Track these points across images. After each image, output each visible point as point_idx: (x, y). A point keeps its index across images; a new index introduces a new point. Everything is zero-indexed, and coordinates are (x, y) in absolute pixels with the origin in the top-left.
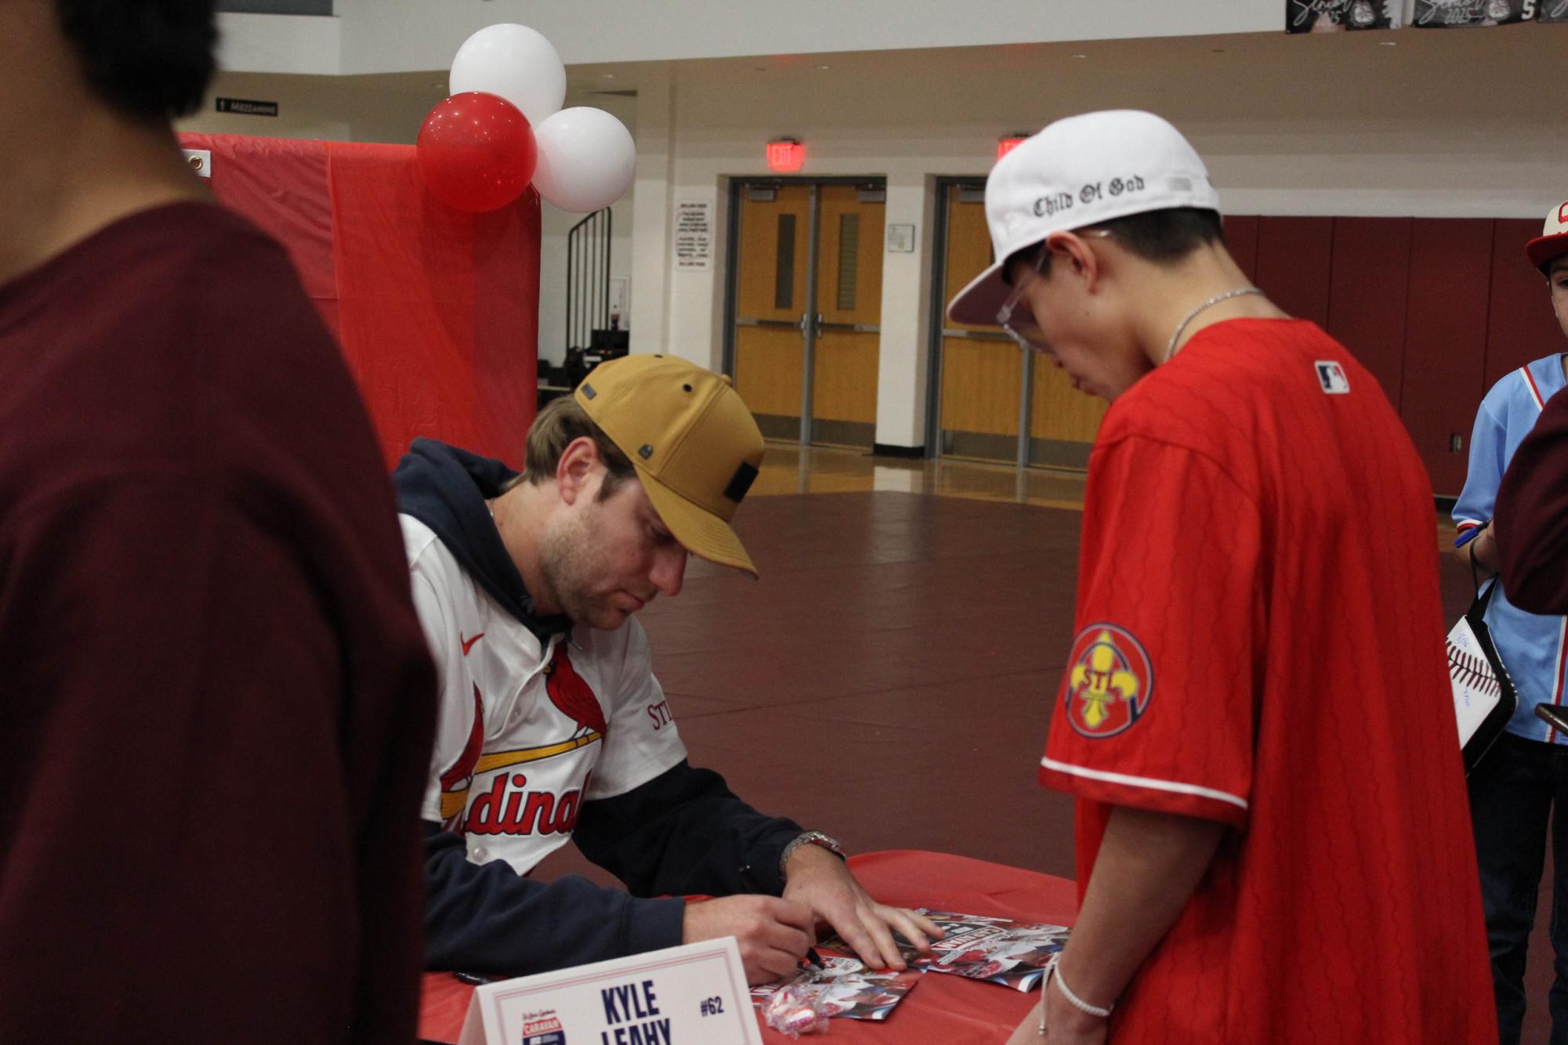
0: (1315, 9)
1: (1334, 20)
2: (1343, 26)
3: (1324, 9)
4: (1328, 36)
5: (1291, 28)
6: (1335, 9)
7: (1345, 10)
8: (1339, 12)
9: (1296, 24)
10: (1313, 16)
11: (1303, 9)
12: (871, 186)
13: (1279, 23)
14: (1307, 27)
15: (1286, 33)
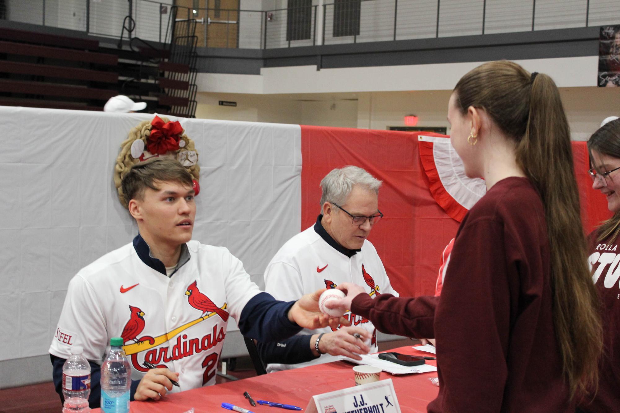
0: (607, 80)
1: (613, 83)
2: (616, 85)
3: (610, 80)
4: (611, 88)
5: (599, 85)
6: (614, 80)
7: (617, 80)
8: (615, 81)
9: (601, 84)
10: (607, 82)
11: (603, 80)
12: (440, 130)
13: (595, 84)
14: (604, 85)
15: (597, 87)
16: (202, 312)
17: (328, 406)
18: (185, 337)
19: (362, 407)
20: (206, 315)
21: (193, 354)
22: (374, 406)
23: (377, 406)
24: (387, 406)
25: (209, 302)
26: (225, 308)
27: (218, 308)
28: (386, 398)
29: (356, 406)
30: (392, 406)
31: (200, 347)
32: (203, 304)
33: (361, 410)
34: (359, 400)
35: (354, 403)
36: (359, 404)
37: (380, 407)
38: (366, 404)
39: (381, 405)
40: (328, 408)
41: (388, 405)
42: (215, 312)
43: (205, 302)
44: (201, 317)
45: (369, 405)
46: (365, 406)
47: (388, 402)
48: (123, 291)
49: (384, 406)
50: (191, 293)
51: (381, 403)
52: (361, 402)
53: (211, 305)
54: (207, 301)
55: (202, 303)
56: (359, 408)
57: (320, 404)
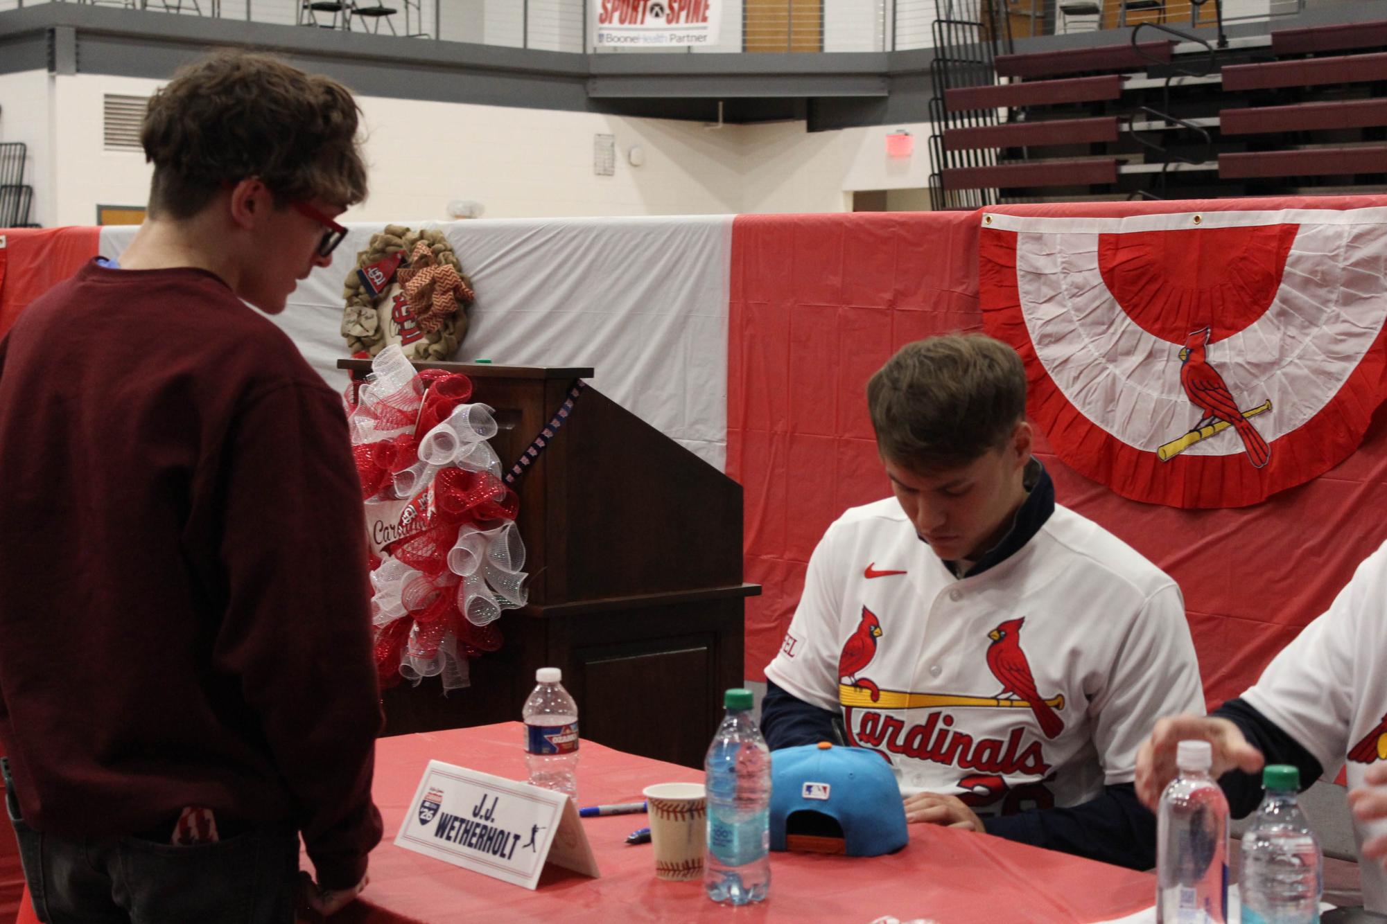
16: (1002, 687)
17: (436, 788)
18: (949, 720)
19: (483, 822)
20: (1007, 699)
21: (950, 764)
22: (502, 832)
23: (509, 834)
24: (525, 846)
25: (1026, 676)
26: (1057, 706)
27: (1039, 698)
28: (535, 830)
29: (475, 815)
30: (534, 851)
31: (969, 758)
32: (1013, 672)
33: (478, 825)
34: (488, 805)
35: (476, 807)
36: (483, 812)
37: (511, 840)
38: (493, 820)
39: (517, 837)
40: (434, 792)
41: (529, 845)
42: (1028, 701)
43: (1018, 671)
44: (995, 698)
45: (494, 825)
46: (489, 824)
47: (533, 841)
48: (870, 574)
49: (520, 843)
50: (1001, 638)
51: (518, 833)
52: (488, 810)
53: (1028, 683)
54: (1024, 671)
55: (1011, 669)
56: (477, 820)
57: (429, 777)
